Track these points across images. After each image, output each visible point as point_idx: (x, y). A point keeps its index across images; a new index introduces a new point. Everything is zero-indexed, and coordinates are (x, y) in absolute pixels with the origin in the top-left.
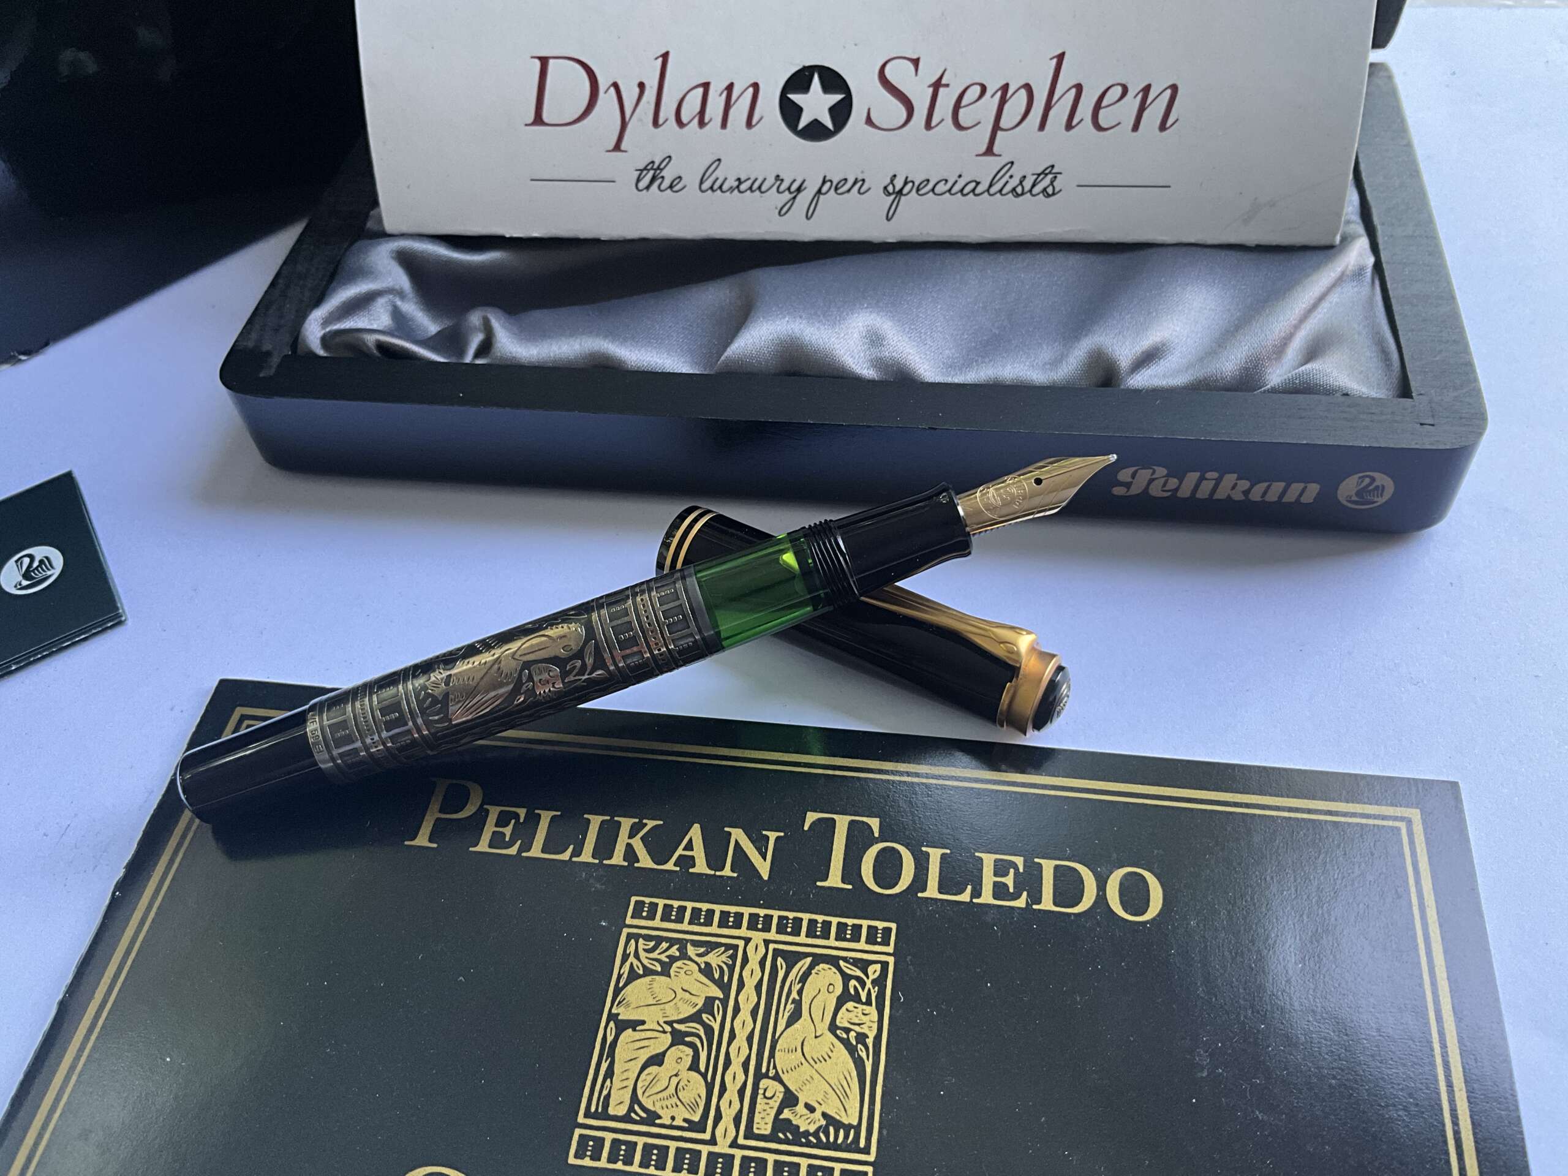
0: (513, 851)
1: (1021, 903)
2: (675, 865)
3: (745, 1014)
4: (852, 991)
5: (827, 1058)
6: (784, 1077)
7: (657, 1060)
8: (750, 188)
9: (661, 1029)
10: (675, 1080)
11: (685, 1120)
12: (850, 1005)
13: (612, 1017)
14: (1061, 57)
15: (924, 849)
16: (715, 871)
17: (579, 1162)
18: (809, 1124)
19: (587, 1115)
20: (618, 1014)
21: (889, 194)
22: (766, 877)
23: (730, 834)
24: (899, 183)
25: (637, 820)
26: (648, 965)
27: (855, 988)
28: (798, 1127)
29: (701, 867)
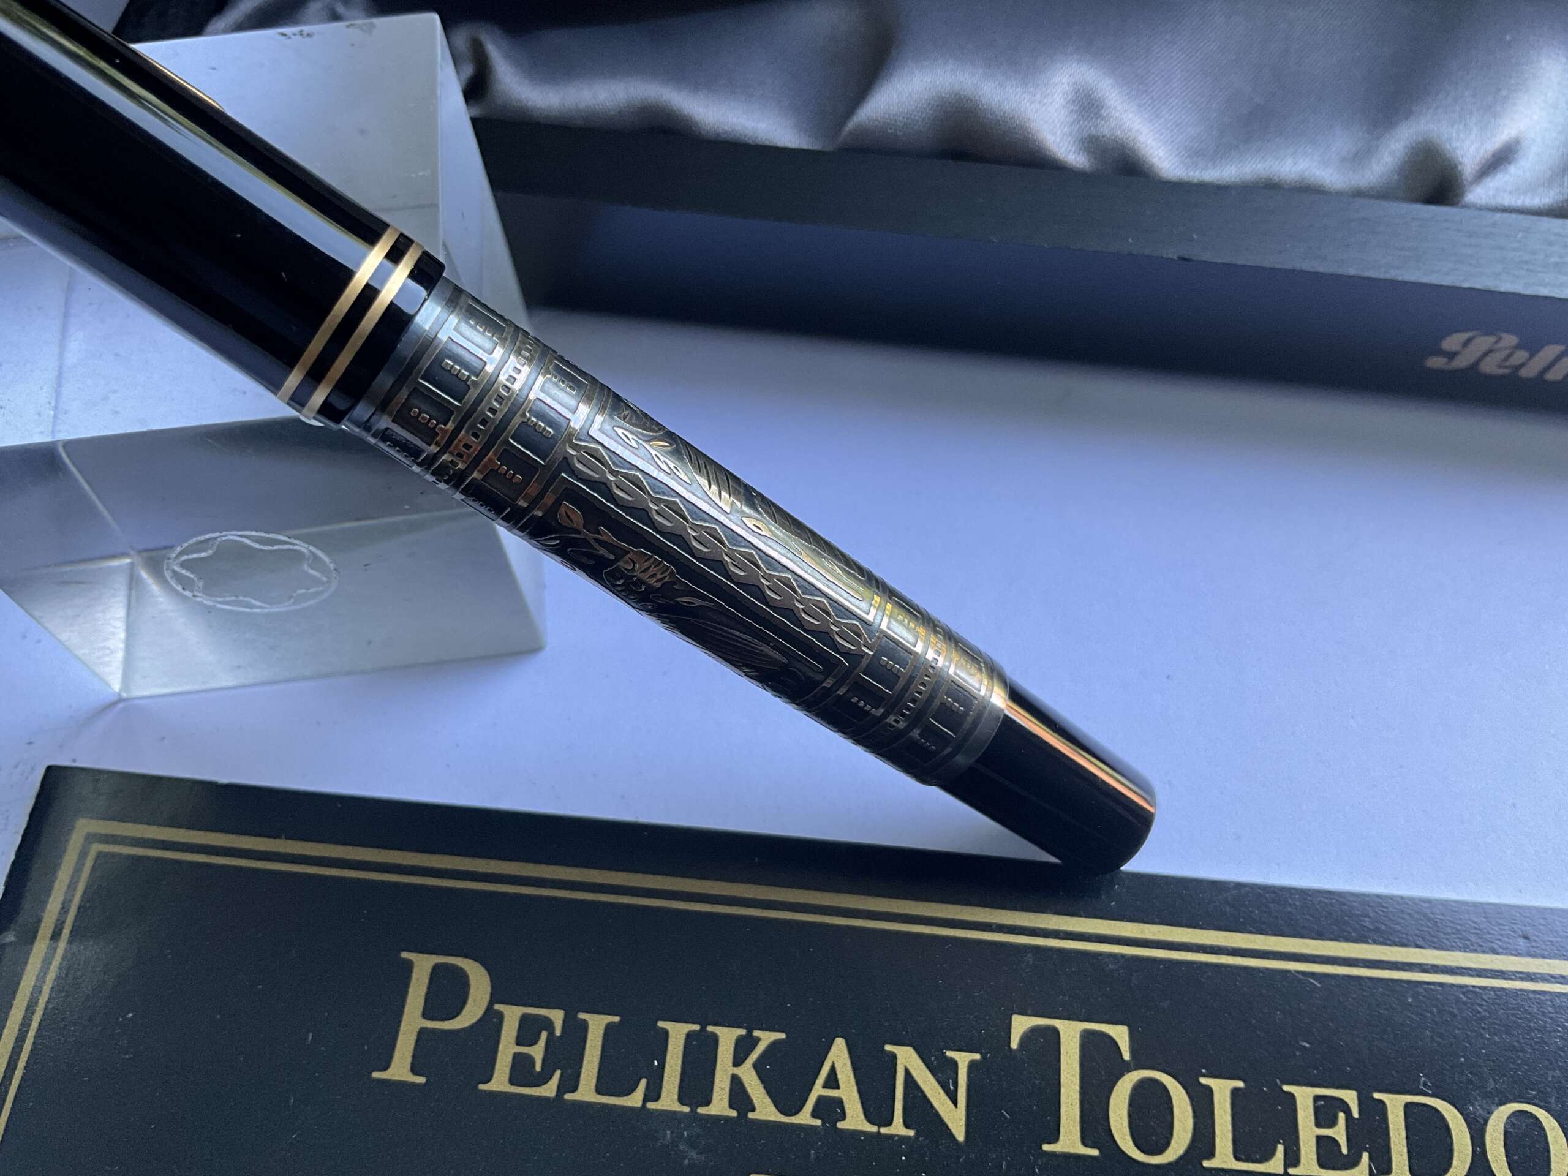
0: (549, 1090)
1: (1362, 1172)
2: (814, 1115)
15: (1203, 1080)
16: (880, 1126)
22: (961, 1137)
23: (893, 1057)
25: (743, 1032)
29: (855, 1120)
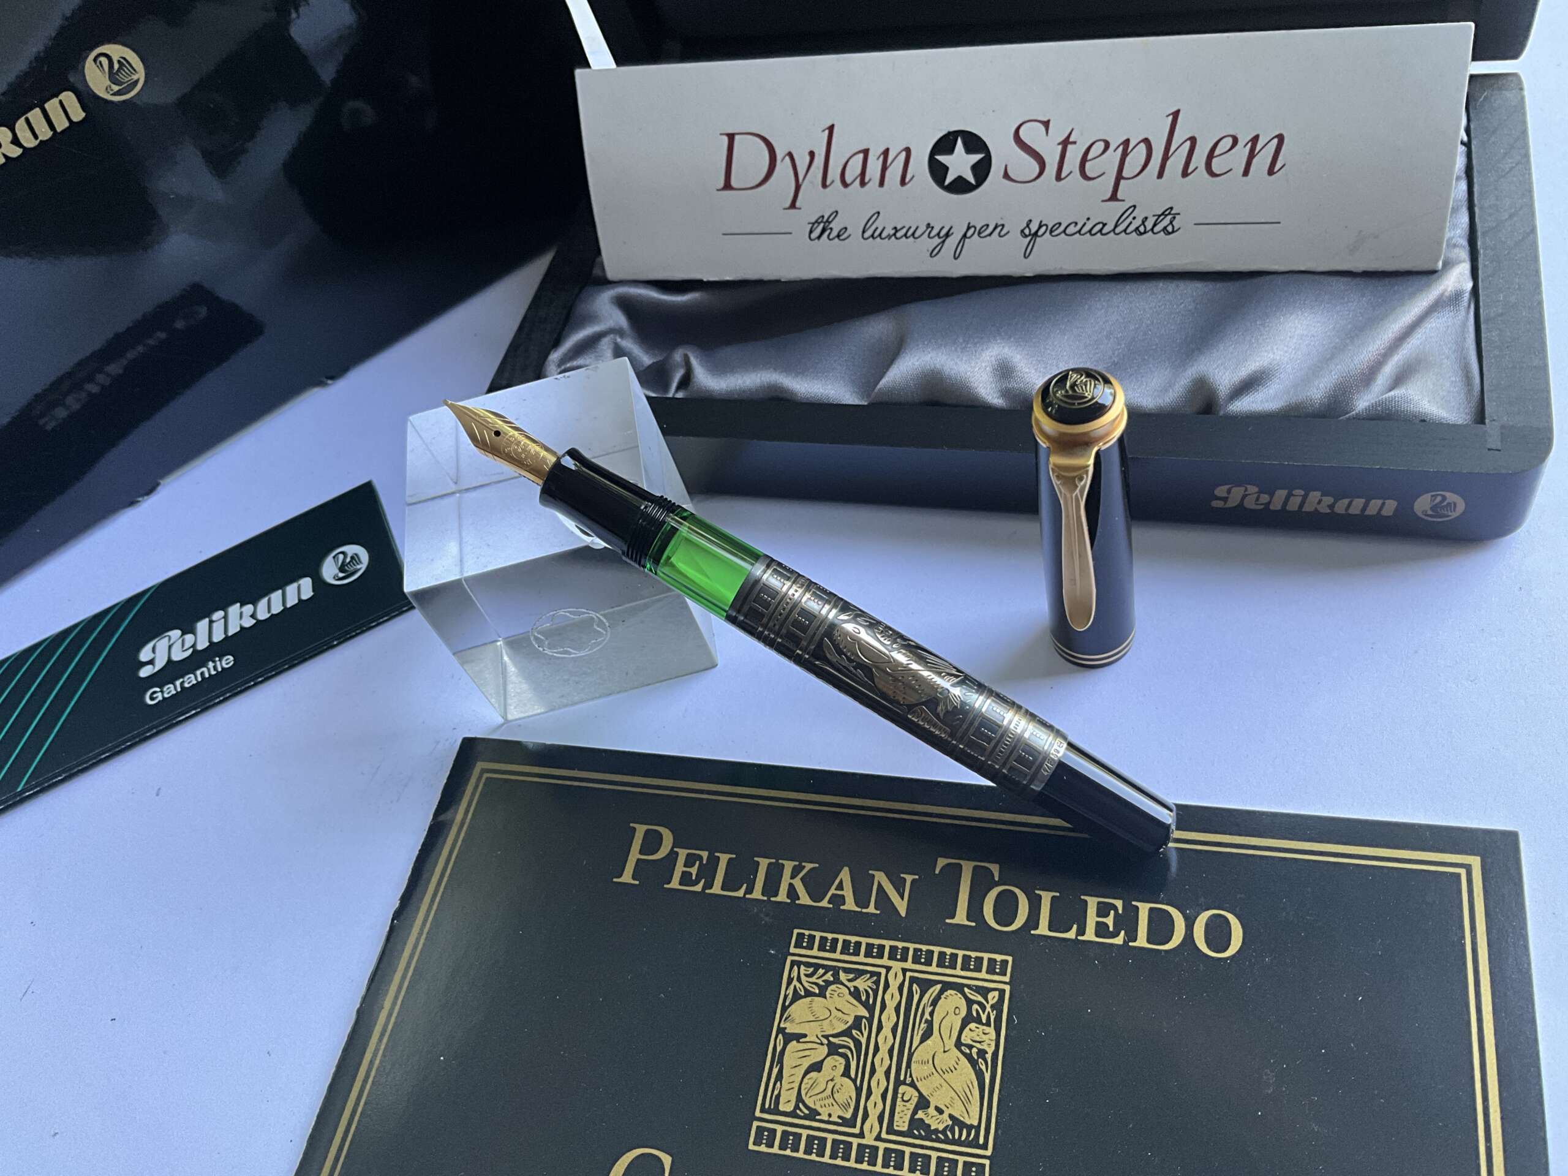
0: (698, 888)
1: (1119, 940)
2: (829, 902)
3: (887, 1031)
4: (975, 1014)
5: (953, 1069)
6: (918, 1084)
7: (817, 1067)
8: (905, 235)
9: (819, 1041)
10: (831, 1085)
11: (839, 1117)
12: (973, 1025)
13: (781, 1030)
14: (1176, 114)
15: (1037, 892)
16: (862, 908)
17: (756, 1148)
18: (939, 1123)
19: (763, 1111)
20: (785, 1028)
21: (1026, 236)
22: (903, 914)
23: (873, 876)
24: (1034, 227)
25: (797, 863)
26: (809, 988)
27: (977, 1011)
28: (929, 1126)
29: (850, 905)
